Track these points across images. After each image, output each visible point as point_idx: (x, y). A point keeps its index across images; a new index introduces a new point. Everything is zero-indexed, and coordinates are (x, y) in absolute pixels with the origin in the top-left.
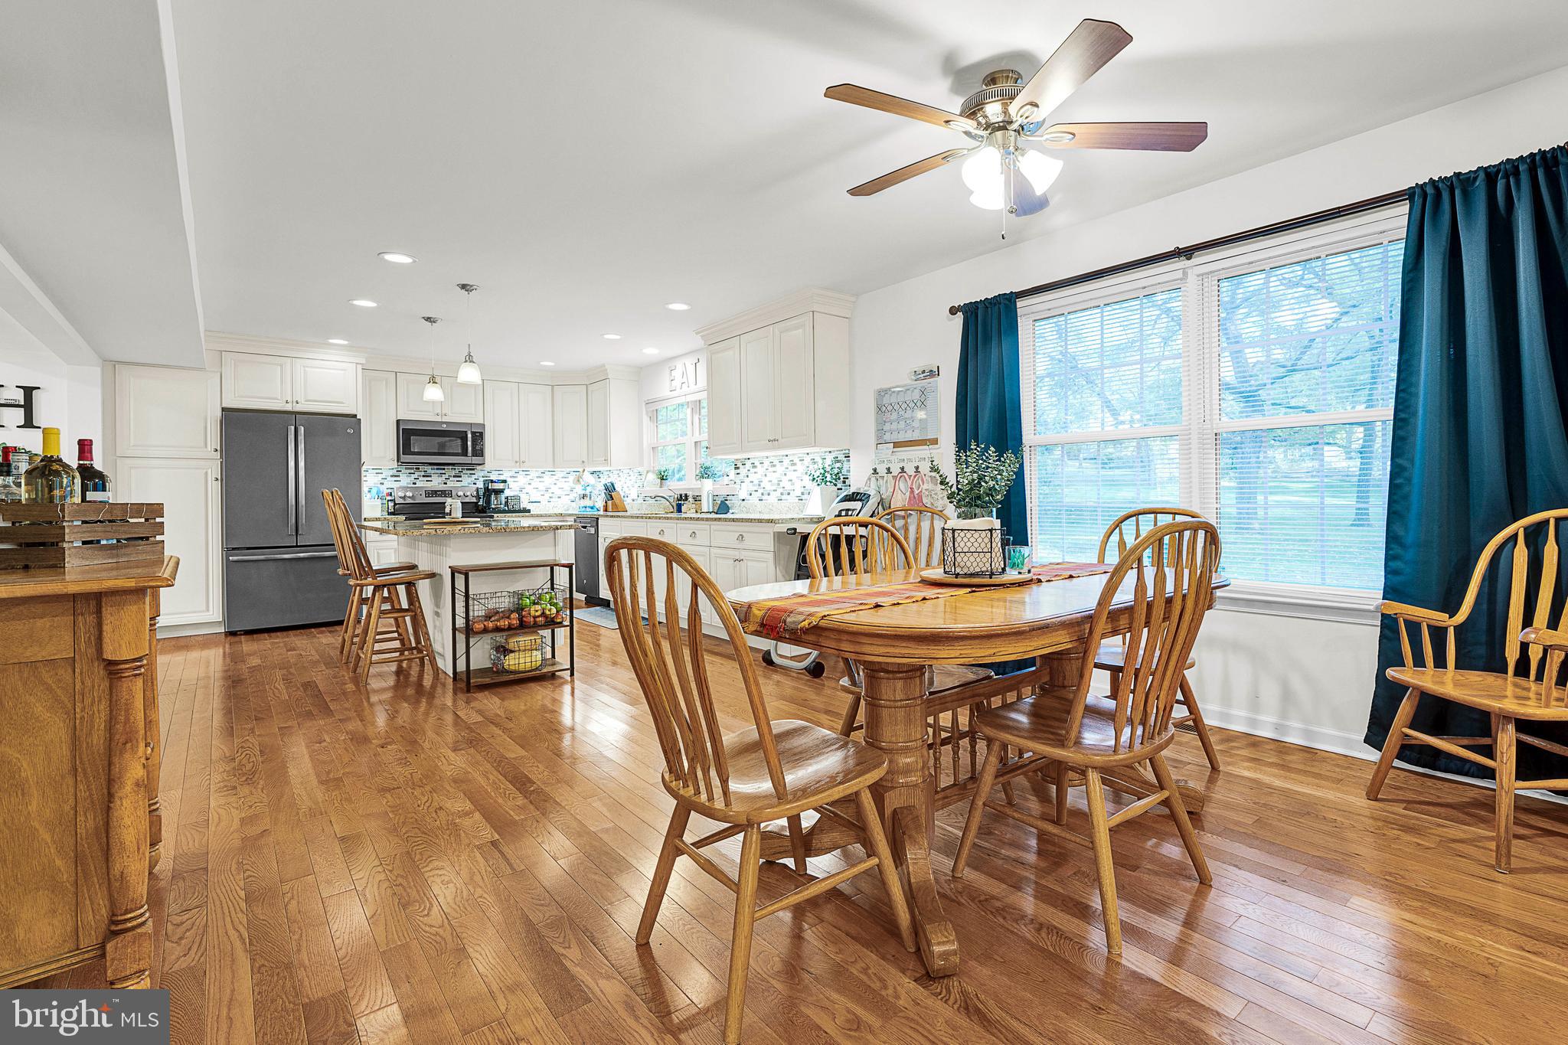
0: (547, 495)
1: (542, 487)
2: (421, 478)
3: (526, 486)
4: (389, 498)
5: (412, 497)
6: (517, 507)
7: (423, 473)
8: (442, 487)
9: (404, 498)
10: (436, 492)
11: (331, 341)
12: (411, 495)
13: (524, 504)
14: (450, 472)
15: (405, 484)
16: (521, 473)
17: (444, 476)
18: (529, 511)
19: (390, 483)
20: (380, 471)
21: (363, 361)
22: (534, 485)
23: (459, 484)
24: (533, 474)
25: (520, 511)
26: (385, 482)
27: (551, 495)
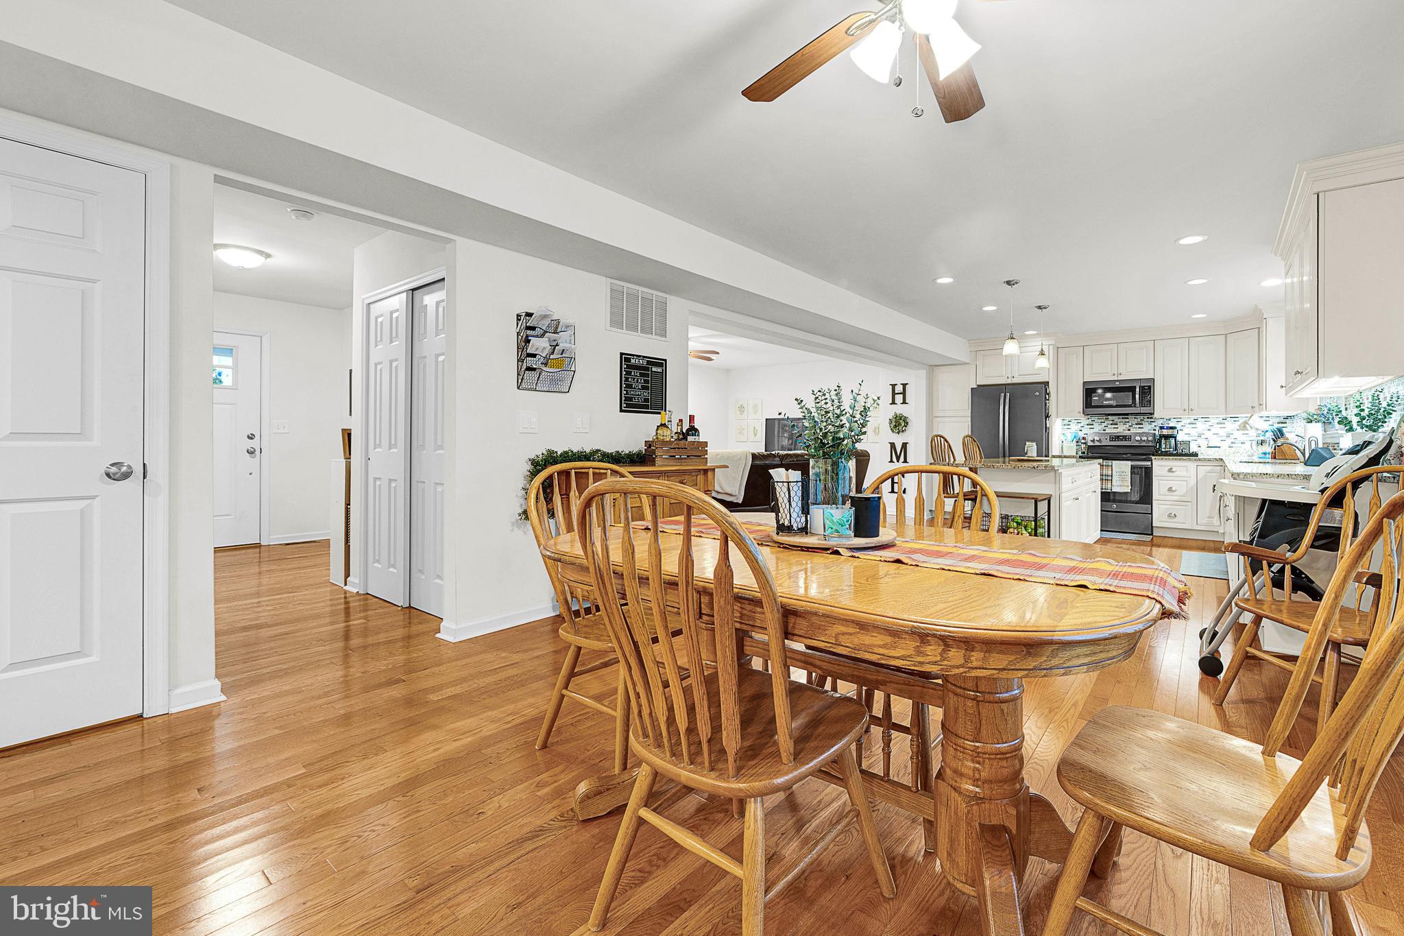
0: (1228, 441)
1: (1223, 433)
2: (1110, 426)
3: (1204, 432)
4: (1083, 441)
5: (1099, 441)
6: (1186, 451)
7: (1111, 422)
8: (1127, 433)
9: (1093, 441)
10: (1118, 437)
11: (1026, 333)
12: (1098, 439)
13: (1194, 448)
14: (1132, 420)
15: (1095, 430)
16: (1200, 419)
17: (1128, 424)
18: (1196, 455)
19: (1086, 430)
20: (1079, 421)
21: (1053, 343)
22: (1214, 430)
23: (1140, 431)
24: (1213, 421)
25: (1186, 455)
26: (1082, 429)
27: (1233, 441)
